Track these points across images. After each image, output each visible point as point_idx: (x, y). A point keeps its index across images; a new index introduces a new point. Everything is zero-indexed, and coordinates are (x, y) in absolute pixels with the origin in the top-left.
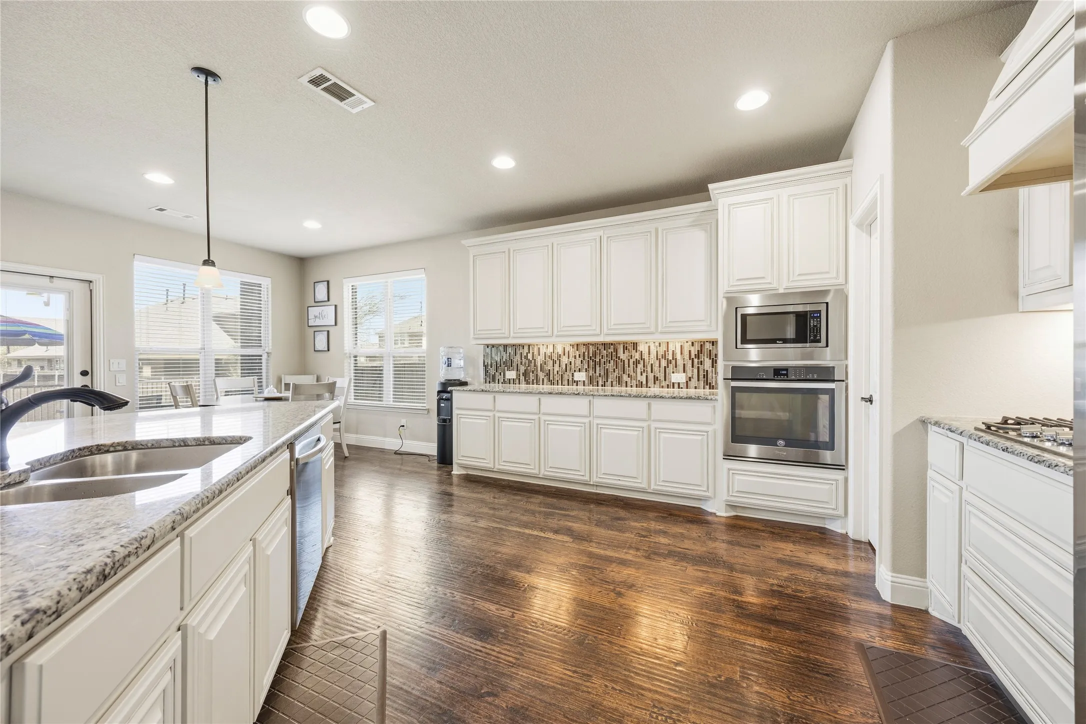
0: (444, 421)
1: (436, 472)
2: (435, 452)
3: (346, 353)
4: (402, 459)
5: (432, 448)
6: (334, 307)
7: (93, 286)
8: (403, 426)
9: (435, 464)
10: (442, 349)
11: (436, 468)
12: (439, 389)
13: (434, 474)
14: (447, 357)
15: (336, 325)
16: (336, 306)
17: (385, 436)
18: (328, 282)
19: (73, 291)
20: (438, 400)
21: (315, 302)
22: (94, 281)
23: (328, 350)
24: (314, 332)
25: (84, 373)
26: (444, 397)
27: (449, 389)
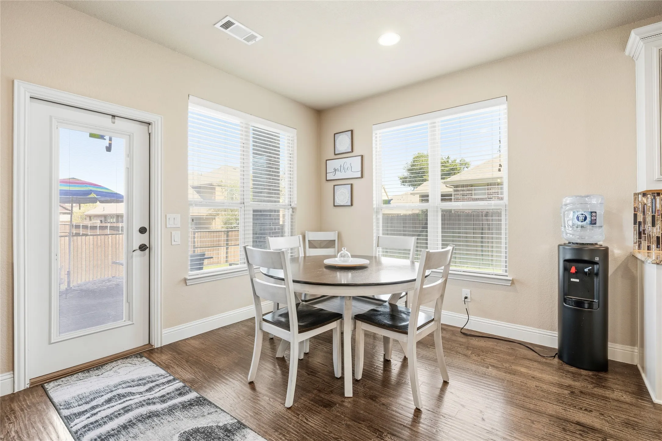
0: (580, 304)
3: (375, 208)
6: (360, 157)
7: (152, 129)
8: (467, 298)
15: (362, 177)
16: (362, 156)
18: (352, 131)
19: (133, 134)
21: (335, 154)
22: (153, 122)
23: (352, 205)
24: (334, 186)
25: (143, 230)
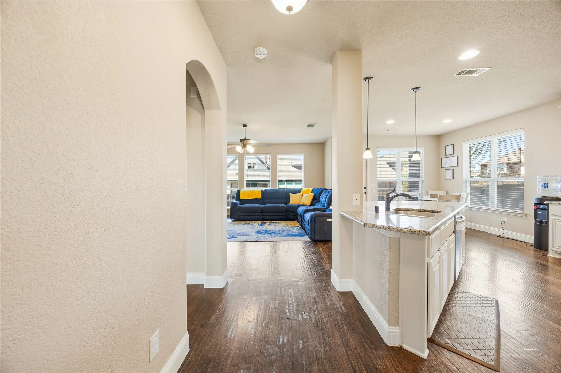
0: (541, 222)
1: (533, 252)
2: (532, 241)
3: (464, 180)
4: (504, 241)
5: (530, 239)
6: (457, 157)
8: (505, 222)
9: (533, 248)
10: (538, 177)
11: (533, 250)
12: (536, 202)
13: (532, 253)
14: (543, 182)
15: (458, 166)
16: (458, 156)
17: (490, 226)
18: (453, 145)
20: (535, 209)
21: (446, 155)
23: (453, 179)
24: (445, 170)
26: (541, 207)
27: (545, 202)
